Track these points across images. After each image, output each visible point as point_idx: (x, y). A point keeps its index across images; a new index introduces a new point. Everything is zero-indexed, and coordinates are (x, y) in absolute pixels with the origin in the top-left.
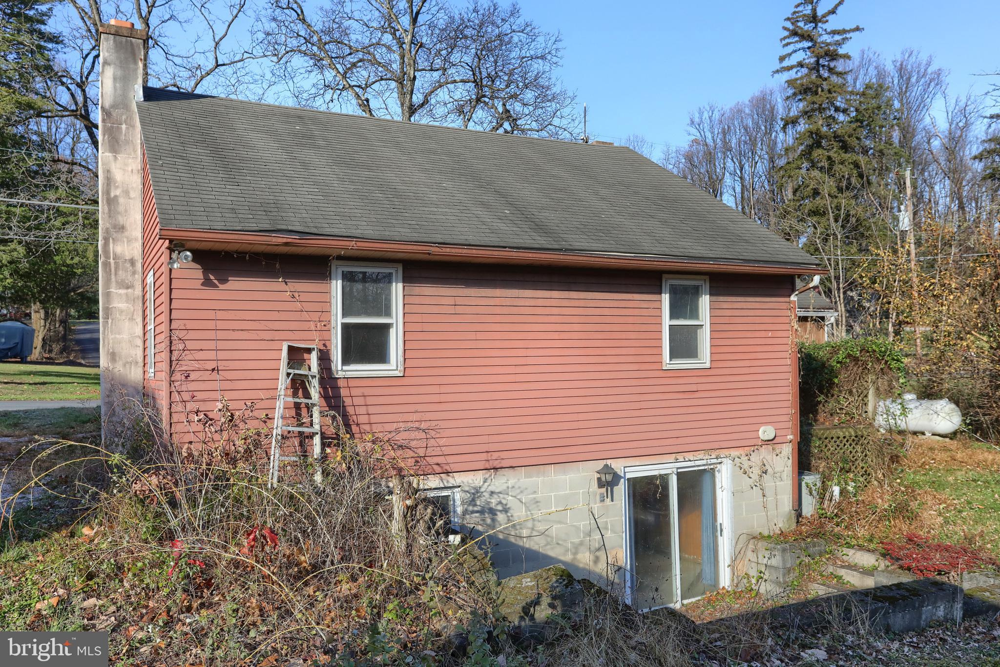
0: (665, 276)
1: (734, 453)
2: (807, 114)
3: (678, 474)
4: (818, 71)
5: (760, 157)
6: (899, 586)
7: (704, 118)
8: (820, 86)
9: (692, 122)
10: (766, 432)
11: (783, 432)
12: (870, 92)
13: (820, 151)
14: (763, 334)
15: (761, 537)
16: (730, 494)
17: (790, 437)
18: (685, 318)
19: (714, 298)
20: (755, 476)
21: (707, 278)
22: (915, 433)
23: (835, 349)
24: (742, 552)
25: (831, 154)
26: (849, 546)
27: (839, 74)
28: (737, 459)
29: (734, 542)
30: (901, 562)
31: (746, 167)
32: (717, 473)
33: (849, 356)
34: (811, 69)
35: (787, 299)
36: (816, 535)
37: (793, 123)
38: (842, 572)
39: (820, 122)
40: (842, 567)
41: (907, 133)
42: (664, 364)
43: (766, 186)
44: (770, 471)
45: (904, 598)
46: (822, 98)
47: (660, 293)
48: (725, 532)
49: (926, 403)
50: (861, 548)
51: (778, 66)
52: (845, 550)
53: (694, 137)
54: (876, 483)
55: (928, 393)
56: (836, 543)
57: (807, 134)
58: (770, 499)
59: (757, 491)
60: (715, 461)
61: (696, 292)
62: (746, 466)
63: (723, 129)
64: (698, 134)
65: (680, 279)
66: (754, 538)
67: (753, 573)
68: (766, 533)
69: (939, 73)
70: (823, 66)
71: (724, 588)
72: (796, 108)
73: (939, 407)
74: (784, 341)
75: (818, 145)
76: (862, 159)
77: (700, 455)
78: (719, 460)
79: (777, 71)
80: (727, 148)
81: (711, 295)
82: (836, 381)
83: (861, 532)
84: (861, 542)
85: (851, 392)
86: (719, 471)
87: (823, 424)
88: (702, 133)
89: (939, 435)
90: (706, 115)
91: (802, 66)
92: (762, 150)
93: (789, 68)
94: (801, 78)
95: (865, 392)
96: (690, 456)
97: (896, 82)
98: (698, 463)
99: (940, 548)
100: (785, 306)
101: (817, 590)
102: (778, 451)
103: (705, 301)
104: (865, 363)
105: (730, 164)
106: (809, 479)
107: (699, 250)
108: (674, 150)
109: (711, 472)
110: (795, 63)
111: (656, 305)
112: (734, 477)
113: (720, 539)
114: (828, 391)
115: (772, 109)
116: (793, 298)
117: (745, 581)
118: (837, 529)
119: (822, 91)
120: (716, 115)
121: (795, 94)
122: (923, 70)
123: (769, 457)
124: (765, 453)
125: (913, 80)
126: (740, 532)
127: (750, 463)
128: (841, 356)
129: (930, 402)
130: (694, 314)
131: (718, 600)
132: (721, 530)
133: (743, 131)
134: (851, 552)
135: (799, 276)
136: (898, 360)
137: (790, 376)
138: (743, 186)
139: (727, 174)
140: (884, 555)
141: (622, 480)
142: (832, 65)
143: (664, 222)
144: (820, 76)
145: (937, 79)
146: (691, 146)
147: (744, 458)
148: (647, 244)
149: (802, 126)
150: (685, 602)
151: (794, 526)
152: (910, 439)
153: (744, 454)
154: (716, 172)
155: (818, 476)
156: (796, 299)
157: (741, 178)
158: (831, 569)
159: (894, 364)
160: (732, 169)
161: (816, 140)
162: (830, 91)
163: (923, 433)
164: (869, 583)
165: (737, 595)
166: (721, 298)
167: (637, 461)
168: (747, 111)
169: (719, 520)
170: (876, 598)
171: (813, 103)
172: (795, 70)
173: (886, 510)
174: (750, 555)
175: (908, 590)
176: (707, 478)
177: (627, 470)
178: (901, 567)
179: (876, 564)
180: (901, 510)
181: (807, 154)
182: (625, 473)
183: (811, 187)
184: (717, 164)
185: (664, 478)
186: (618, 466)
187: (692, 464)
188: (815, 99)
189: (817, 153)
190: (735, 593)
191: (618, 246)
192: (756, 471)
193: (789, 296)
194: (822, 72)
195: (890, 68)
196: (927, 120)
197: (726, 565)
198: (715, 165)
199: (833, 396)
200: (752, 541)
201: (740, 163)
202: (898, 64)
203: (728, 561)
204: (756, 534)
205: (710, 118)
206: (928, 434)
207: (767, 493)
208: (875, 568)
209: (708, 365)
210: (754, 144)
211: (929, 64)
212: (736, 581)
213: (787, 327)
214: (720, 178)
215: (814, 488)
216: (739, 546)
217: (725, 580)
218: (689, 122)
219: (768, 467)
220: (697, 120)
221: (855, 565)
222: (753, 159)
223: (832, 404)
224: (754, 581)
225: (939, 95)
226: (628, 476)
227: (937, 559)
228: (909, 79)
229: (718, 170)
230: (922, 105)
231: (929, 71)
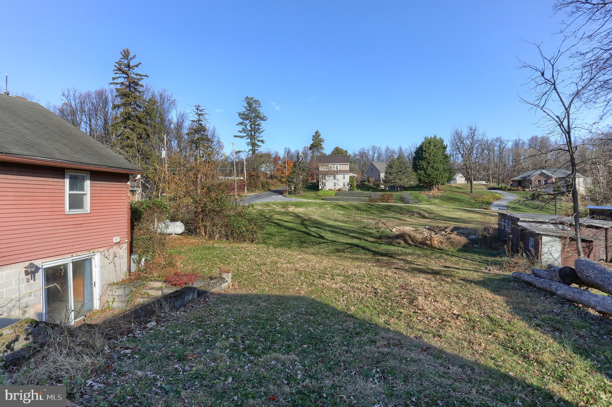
0: (66, 171)
1: (101, 250)
2: (124, 105)
3: (73, 263)
4: (130, 88)
5: (100, 117)
6: (177, 291)
7: (70, 94)
8: (131, 95)
9: (64, 95)
10: (116, 239)
11: (123, 239)
12: (151, 102)
13: (130, 121)
14: (115, 198)
15: (114, 284)
16: (99, 268)
17: (127, 241)
18: (77, 190)
19: (92, 182)
20: (111, 259)
21: (89, 172)
22: (169, 234)
23: (142, 204)
24: (105, 292)
25: (135, 123)
26: (152, 281)
27: (139, 92)
28: (102, 252)
29: (101, 288)
30: (172, 283)
31: (93, 120)
32: (93, 259)
33: (147, 206)
34: (127, 87)
35: (126, 184)
36: (138, 279)
37: (118, 107)
38: (149, 291)
39: (130, 109)
40: (149, 289)
41: (163, 120)
42: (66, 212)
43: (102, 131)
44: (118, 255)
45: (179, 295)
46: (131, 100)
47: (64, 178)
48: (97, 285)
49: (173, 223)
50: (156, 280)
51: (112, 81)
52: (150, 283)
53: (64, 102)
54: (157, 255)
55: (173, 219)
56: (146, 281)
57: (125, 113)
58: (118, 267)
59: (112, 265)
60: (92, 254)
61: (83, 180)
62: (107, 255)
63: (81, 101)
64: (67, 101)
65: (75, 172)
66: (111, 285)
67: (111, 300)
68: (116, 282)
69: (174, 100)
70: (132, 87)
71: (96, 309)
72: (118, 101)
73: (177, 224)
74: (124, 201)
75: (130, 119)
76: (148, 128)
77: (85, 252)
78: (94, 254)
79: (111, 83)
80: (83, 111)
81: (91, 180)
82: (142, 216)
83: (155, 274)
84: (155, 278)
85: (148, 221)
86: (94, 259)
87: (137, 234)
88: (69, 101)
89: (177, 234)
90: (71, 93)
91: (123, 84)
92: (101, 115)
93: (117, 84)
94: (122, 89)
95: (154, 220)
96: (80, 253)
97: (159, 100)
98: (83, 256)
99: (185, 275)
100: (125, 186)
101: (140, 301)
102: (121, 247)
103: (88, 183)
104: (154, 209)
105: (84, 117)
106: (135, 257)
107: (85, 160)
108: (53, 105)
109: (90, 260)
110: (119, 82)
111: (62, 184)
112: (101, 260)
113: (94, 288)
114: (139, 221)
115: (106, 98)
116: (128, 183)
117: (106, 304)
118: (145, 275)
119: (132, 97)
120: (77, 94)
121: (119, 95)
122: (169, 98)
123: (117, 250)
124: (116, 249)
125: (165, 101)
126: (104, 284)
127: (109, 253)
128: (144, 206)
129: (174, 223)
130: (82, 189)
131: (93, 315)
132: (95, 284)
133: (91, 104)
134: (152, 283)
135: (131, 174)
136: (166, 208)
137: (126, 215)
138: (91, 129)
139: (83, 122)
140: (165, 282)
141: (41, 270)
142: (136, 87)
143: (65, 145)
144: (130, 90)
145: (173, 103)
146: (63, 106)
147: (106, 252)
148: (57, 155)
149: (122, 110)
150: (76, 321)
151: (128, 277)
152: (167, 237)
153: (106, 250)
154: (76, 120)
155: (137, 255)
156: (129, 184)
157: (90, 125)
158: (144, 291)
159: (164, 210)
160: (85, 120)
161: (128, 117)
162: (135, 98)
163: (172, 234)
164: (159, 293)
165: (103, 311)
166: (96, 182)
167: (50, 259)
168: (94, 96)
169: (94, 280)
170: (170, 298)
171: (128, 101)
172: (119, 85)
173: (164, 265)
174: (109, 292)
175: (180, 292)
176: (88, 262)
177: (43, 264)
178: (172, 285)
179: (162, 285)
180: (171, 264)
181: (124, 121)
182: (42, 266)
183: (126, 135)
184: (77, 117)
185: (65, 266)
186: (38, 263)
187: (80, 257)
188: (128, 99)
189: (129, 122)
190: (102, 310)
191: (41, 154)
192: (112, 256)
193: (127, 182)
194: (131, 89)
195: (157, 94)
196: (170, 117)
197: (97, 299)
198: (76, 117)
199: (141, 222)
200: (109, 287)
201: (89, 118)
202: (160, 93)
203: (98, 297)
204: (112, 283)
205: (74, 95)
206: (173, 234)
207: (116, 265)
208: (161, 287)
209: (89, 212)
210: (97, 111)
211: (171, 97)
212: (102, 305)
213: (125, 195)
214: (79, 123)
215: (136, 260)
216: (104, 290)
217: (97, 305)
218: (62, 94)
219: (117, 254)
220: (66, 94)
221: (154, 288)
222: (96, 118)
223: (140, 225)
224: (111, 303)
225: (174, 109)
226: (44, 267)
227: (185, 279)
228: (164, 100)
229: (78, 120)
230: (168, 111)
231: (171, 99)
